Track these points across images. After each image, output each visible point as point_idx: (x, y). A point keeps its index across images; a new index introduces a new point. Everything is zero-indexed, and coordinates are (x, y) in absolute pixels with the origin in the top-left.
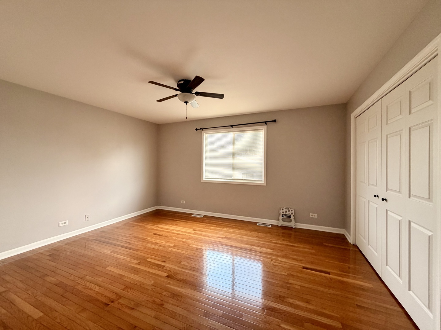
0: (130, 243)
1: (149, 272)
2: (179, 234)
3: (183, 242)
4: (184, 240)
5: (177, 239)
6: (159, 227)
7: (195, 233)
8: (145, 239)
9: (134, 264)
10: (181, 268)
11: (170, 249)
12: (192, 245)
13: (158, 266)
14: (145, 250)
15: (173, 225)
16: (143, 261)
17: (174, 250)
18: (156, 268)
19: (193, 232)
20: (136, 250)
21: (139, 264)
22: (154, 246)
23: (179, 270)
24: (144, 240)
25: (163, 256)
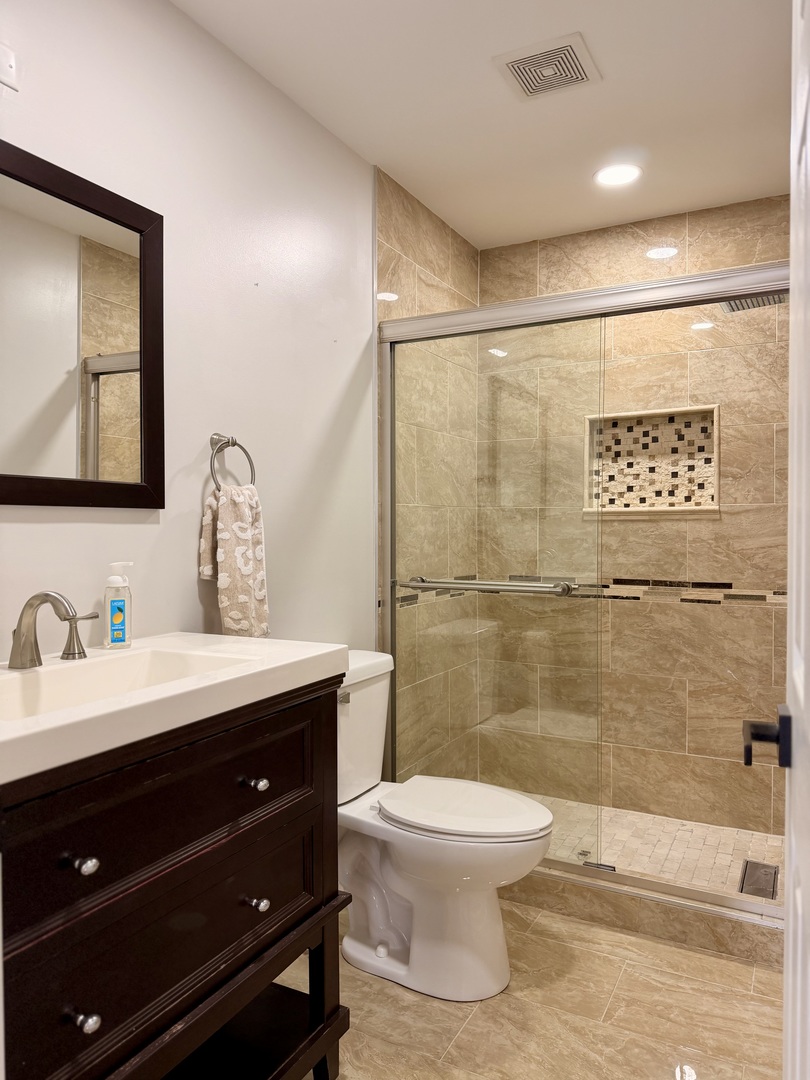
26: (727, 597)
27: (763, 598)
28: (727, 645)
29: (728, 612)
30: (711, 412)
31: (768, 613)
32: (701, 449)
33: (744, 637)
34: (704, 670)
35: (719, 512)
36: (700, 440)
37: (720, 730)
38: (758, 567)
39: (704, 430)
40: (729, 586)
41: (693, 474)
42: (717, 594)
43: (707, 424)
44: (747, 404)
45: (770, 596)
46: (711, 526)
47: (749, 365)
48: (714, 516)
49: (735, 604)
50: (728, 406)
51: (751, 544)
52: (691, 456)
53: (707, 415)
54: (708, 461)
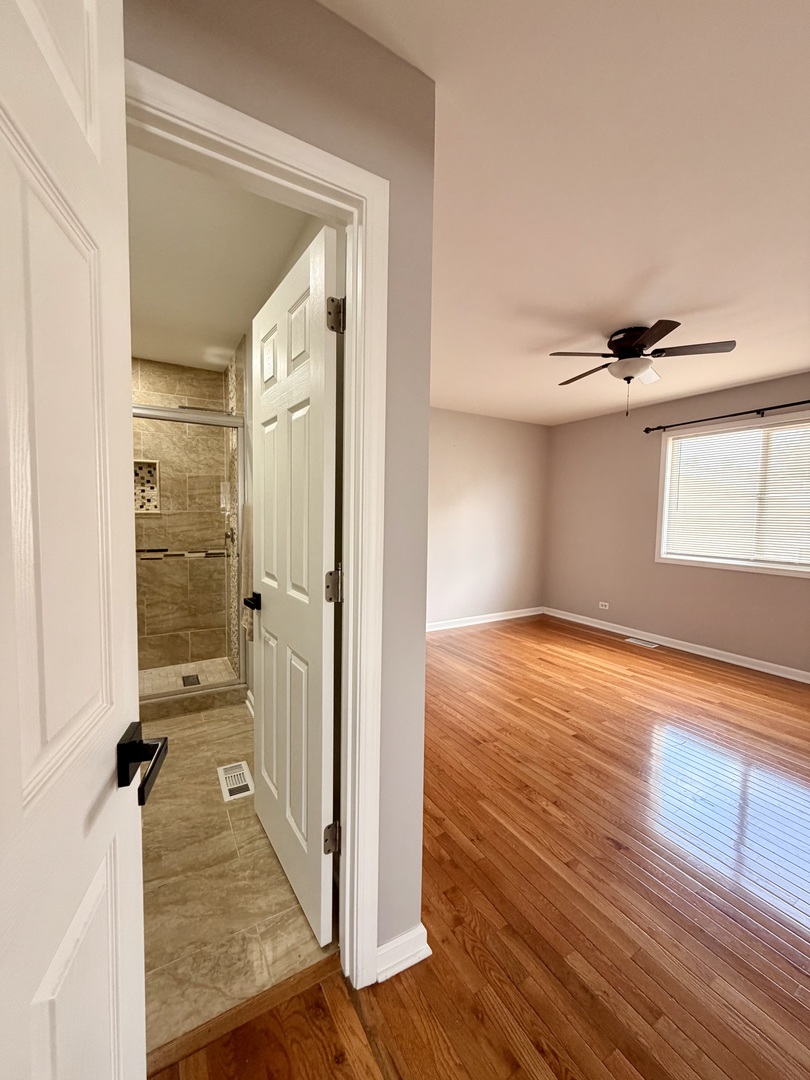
0: (497, 665)
1: (539, 720)
2: (596, 671)
3: (605, 687)
4: (608, 685)
5: (590, 678)
6: (550, 649)
7: (633, 676)
8: (523, 664)
9: (512, 699)
10: (603, 730)
11: (576, 692)
12: (627, 699)
13: (555, 714)
14: (527, 682)
15: (581, 650)
16: (523, 698)
17: (585, 696)
18: (552, 717)
19: (631, 674)
20: (510, 678)
21: (519, 701)
22: (542, 680)
23: (598, 733)
24: (521, 665)
25: (562, 701)
26: (165, 556)
27: (183, 555)
28: (166, 579)
29: (165, 563)
30: (155, 464)
31: (186, 562)
32: (148, 482)
33: (174, 574)
34: (154, 593)
35: (160, 514)
36: (148, 477)
37: (163, 621)
38: (180, 541)
39: (150, 472)
40: (166, 550)
41: (144, 494)
42: (161, 555)
43: (152, 469)
44: (174, 463)
45: (187, 554)
46: (156, 521)
47: (174, 444)
48: (158, 516)
49: (169, 559)
50: (164, 462)
51: (177, 530)
52: (143, 485)
53: (152, 466)
54: (152, 488)
